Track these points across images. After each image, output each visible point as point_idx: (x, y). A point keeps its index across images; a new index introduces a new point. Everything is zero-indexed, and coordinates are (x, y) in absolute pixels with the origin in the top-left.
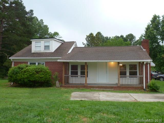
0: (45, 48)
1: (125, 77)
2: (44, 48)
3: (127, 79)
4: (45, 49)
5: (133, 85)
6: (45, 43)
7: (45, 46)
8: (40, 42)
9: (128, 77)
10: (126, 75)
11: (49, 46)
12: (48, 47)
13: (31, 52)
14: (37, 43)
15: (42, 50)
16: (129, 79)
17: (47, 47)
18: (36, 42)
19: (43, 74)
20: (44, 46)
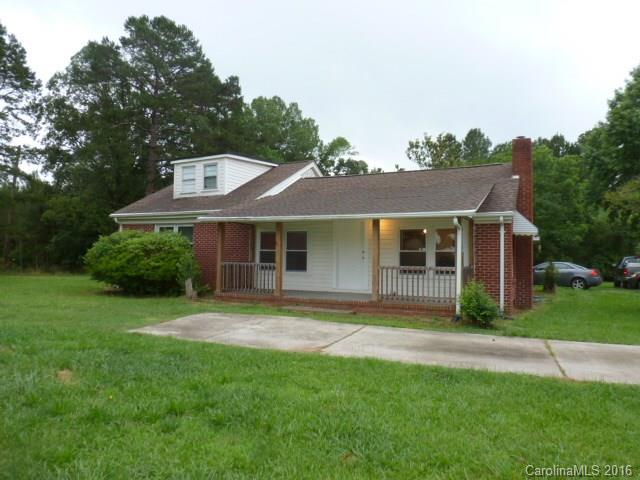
0: (205, 183)
1: (421, 272)
2: (202, 185)
3: (429, 279)
4: (205, 187)
5: (442, 301)
6: (208, 169)
7: (206, 178)
8: (194, 166)
9: (431, 273)
10: (424, 264)
11: (215, 177)
12: (212, 181)
13: (172, 196)
14: (186, 171)
15: (198, 189)
16: (434, 279)
17: (210, 181)
18: (184, 168)
19: (163, 259)
20: (203, 179)
